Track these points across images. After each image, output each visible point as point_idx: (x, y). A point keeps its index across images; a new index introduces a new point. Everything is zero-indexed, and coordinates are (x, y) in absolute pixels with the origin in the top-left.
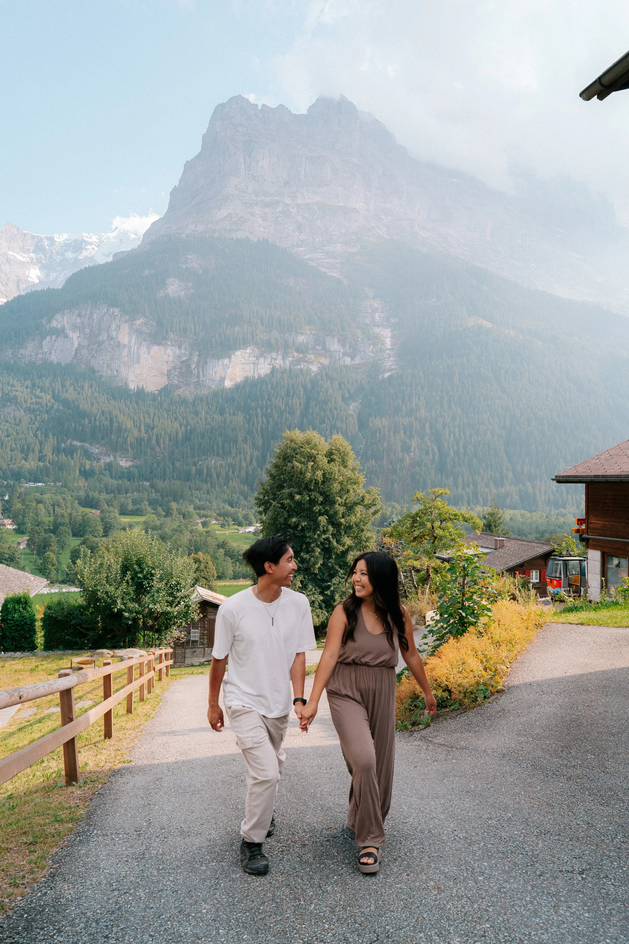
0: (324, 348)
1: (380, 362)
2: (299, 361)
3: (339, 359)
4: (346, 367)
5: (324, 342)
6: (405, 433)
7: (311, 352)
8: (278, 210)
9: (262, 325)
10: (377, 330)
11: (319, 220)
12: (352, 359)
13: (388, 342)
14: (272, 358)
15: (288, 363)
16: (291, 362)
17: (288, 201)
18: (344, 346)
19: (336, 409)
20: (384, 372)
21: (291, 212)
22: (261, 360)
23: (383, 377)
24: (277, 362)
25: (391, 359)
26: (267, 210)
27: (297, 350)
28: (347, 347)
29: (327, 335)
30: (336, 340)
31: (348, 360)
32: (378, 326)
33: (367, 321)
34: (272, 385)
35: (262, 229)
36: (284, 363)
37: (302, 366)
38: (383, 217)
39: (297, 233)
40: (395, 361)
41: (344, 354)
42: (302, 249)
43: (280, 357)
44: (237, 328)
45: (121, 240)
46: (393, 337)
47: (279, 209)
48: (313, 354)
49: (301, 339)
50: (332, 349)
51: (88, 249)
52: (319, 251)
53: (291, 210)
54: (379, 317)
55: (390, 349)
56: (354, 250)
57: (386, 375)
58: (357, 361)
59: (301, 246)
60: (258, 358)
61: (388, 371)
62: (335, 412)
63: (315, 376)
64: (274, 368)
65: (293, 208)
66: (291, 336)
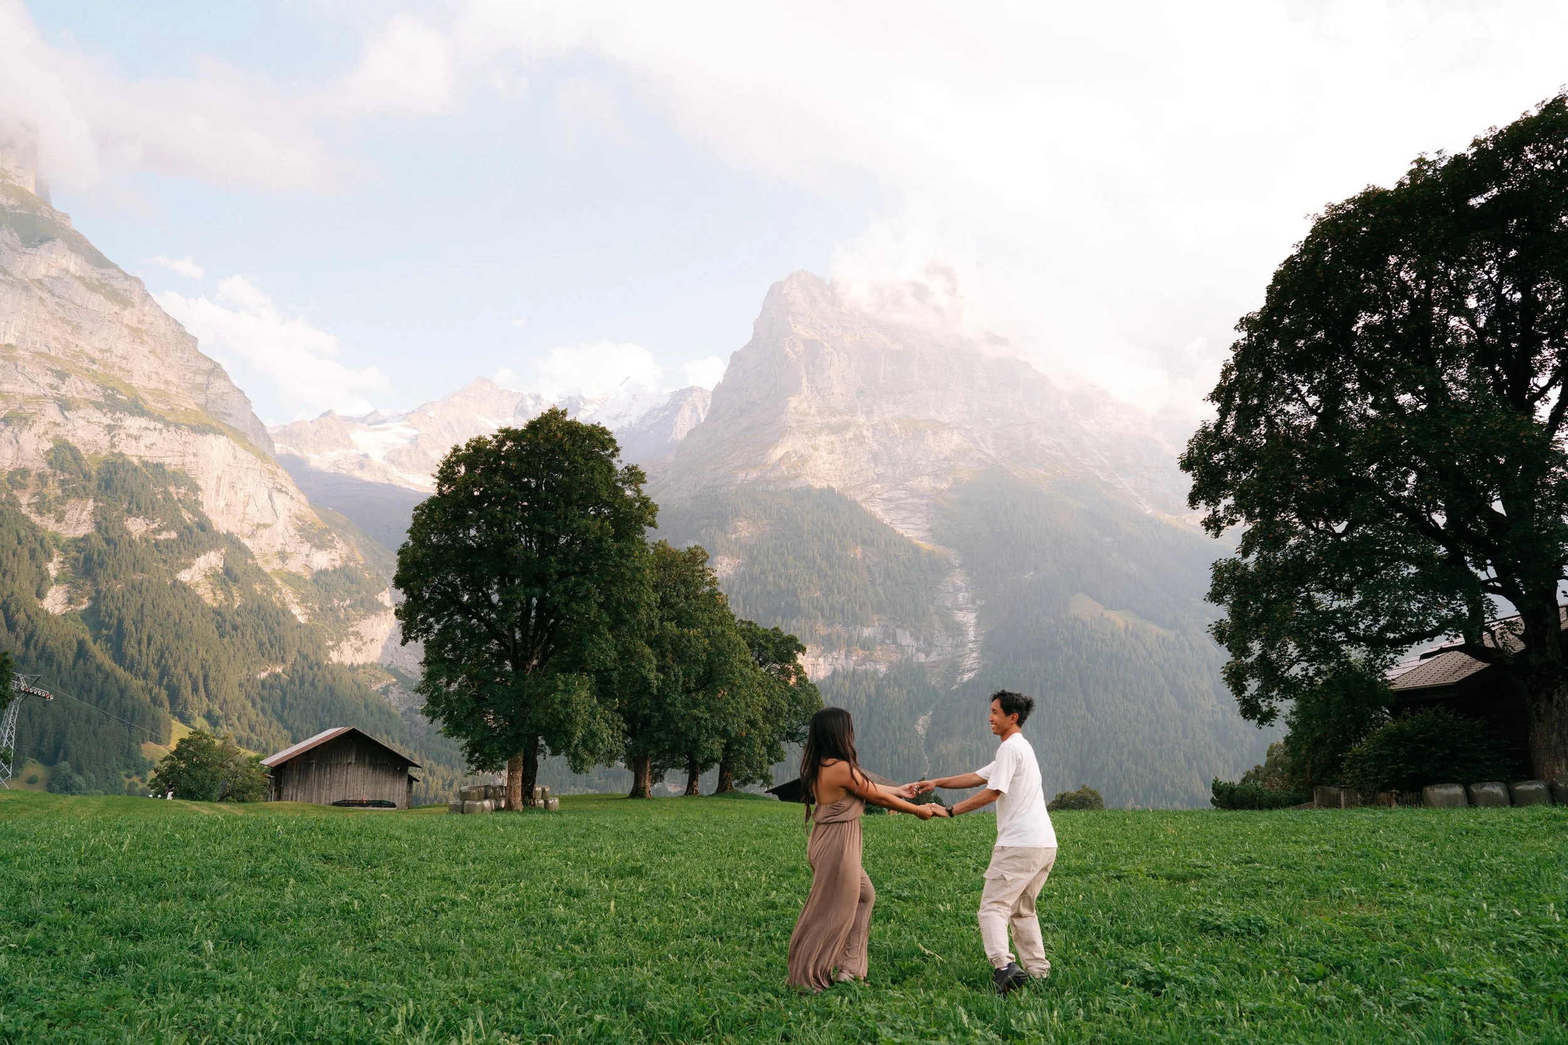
0: (895, 642)
1: (960, 660)
2: (864, 660)
3: (912, 655)
4: (921, 665)
5: (895, 635)
6: (971, 762)
7: (879, 648)
8: (848, 437)
9: (823, 616)
10: (960, 616)
11: (901, 446)
12: (927, 655)
13: (971, 634)
14: (833, 657)
15: (851, 663)
16: (856, 663)
17: (861, 419)
18: (917, 640)
19: (900, 729)
20: (964, 672)
21: (864, 437)
22: (821, 660)
23: (962, 679)
24: (839, 661)
25: (974, 655)
26: (834, 438)
27: (863, 647)
28: (921, 642)
29: (898, 627)
30: (908, 633)
31: (922, 658)
32: (961, 610)
33: (948, 604)
34: (832, 694)
35: (827, 466)
36: (847, 663)
37: (869, 666)
38: (991, 420)
39: (873, 466)
40: (977, 658)
41: (918, 650)
42: (878, 486)
43: (843, 657)
44: (794, 622)
45: (634, 396)
46: (978, 625)
47: (850, 435)
48: (880, 650)
49: (867, 632)
50: (904, 643)
51: (587, 411)
52: (900, 487)
53: (865, 433)
54: (963, 597)
55: (973, 642)
56: (945, 486)
57: (966, 677)
58: (934, 657)
59: (877, 482)
60: (817, 658)
61: (969, 671)
62: (898, 733)
63: (883, 679)
64: (835, 671)
65: (867, 430)
66: (855, 628)
